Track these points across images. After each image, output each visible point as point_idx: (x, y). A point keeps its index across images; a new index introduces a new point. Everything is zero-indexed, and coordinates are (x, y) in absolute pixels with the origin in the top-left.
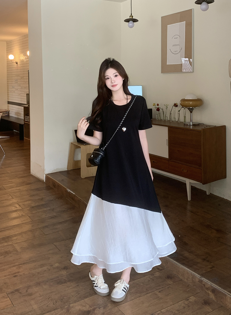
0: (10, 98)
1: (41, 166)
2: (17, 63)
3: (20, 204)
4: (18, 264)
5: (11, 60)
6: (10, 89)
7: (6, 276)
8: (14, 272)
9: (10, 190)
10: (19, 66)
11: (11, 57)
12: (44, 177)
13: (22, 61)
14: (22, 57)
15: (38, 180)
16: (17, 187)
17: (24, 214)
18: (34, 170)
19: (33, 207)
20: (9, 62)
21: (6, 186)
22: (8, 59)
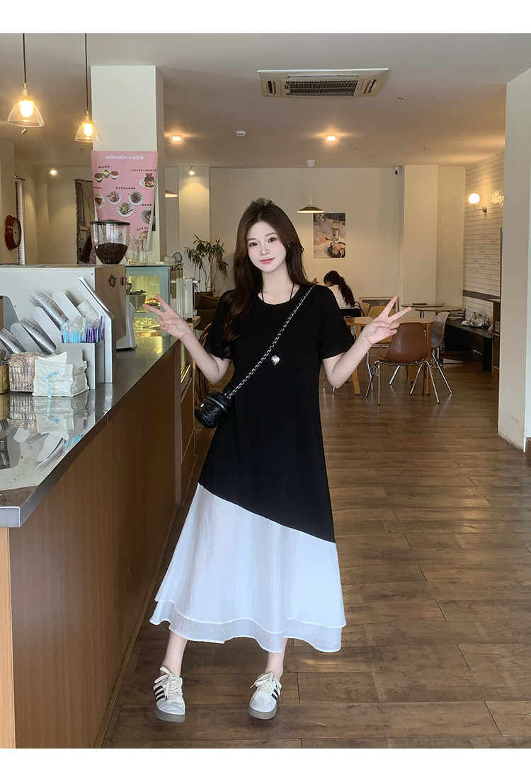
0: (467, 284)
1: (518, 422)
2: (485, 211)
3: (472, 478)
4: (458, 566)
5: (474, 206)
6: (468, 265)
7: (437, 579)
8: (451, 577)
9: (456, 454)
10: (489, 217)
11: (474, 199)
12: (523, 442)
13: (496, 207)
14: (498, 198)
15: (512, 448)
16: (469, 451)
17: (477, 494)
18: (505, 428)
19: (496, 488)
20: (470, 211)
21: (448, 446)
22: (467, 203)
